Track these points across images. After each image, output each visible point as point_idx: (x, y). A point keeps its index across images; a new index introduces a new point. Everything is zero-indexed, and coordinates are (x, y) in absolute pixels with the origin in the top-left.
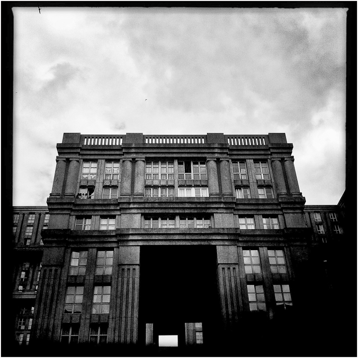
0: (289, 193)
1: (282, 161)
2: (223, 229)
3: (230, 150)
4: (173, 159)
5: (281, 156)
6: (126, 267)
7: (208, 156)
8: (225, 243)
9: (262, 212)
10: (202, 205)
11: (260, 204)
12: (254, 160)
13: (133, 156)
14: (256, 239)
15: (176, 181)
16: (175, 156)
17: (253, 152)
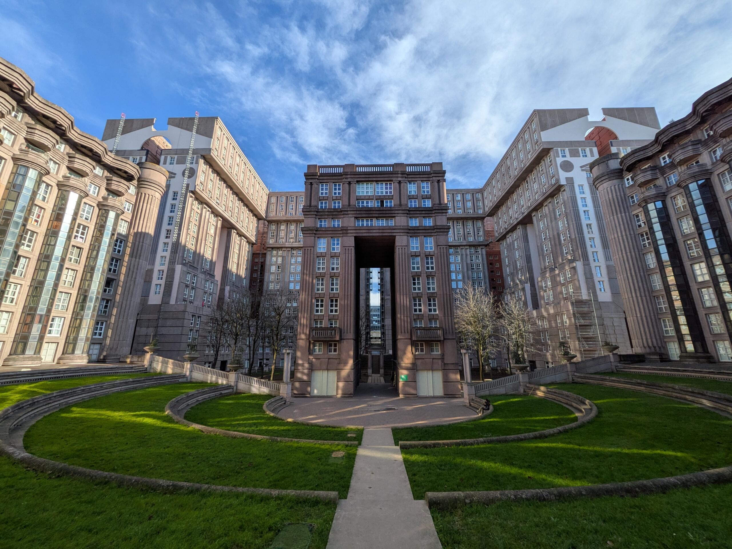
0: (440, 204)
1: (438, 181)
2: (400, 226)
3: (407, 175)
4: (373, 181)
5: (438, 178)
6: (347, 248)
7: (394, 179)
8: (401, 234)
9: (423, 215)
10: (389, 212)
11: (422, 211)
12: (422, 181)
13: (349, 180)
14: (419, 231)
15: (375, 196)
16: (374, 179)
17: (421, 176)
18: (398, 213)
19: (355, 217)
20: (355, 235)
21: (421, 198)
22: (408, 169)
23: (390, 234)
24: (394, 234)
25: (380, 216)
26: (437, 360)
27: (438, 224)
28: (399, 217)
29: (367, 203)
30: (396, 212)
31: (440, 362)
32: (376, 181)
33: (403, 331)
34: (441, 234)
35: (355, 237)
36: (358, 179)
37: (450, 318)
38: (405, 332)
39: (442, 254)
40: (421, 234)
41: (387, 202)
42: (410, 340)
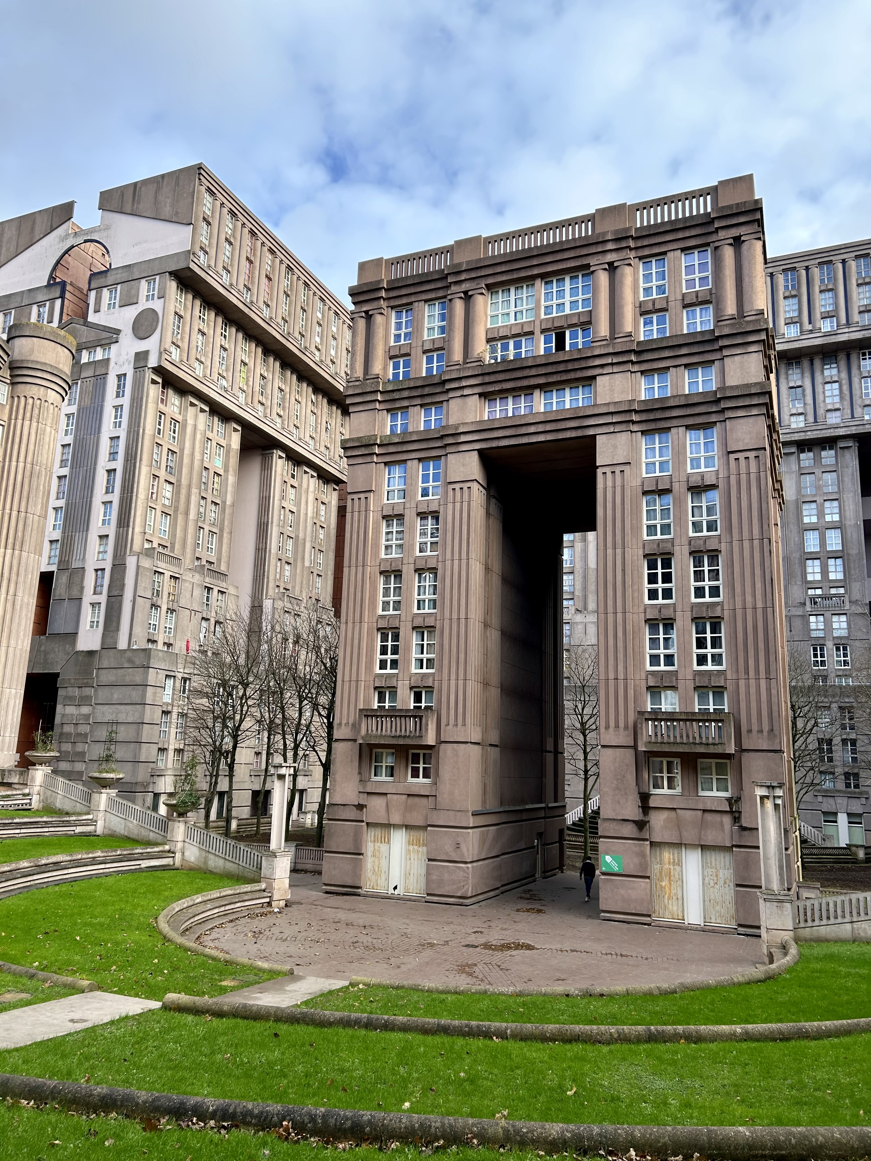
0: (742, 314)
1: (736, 241)
3: (635, 239)
4: (533, 278)
5: (734, 232)
6: (457, 486)
7: (593, 261)
8: (611, 429)
9: (685, 361)
10: (577, 365)
11: (680, 346)
12: (683, 250)
13: (464, 287)
14: (668, 414)
15: (537, 323)
16: (536, 272)
17: (680, 235)
18: (602, 366)
19: (481, 395)
20: (478, 446)
21: (679, 305)
22: (642, 220)
23: (579, 433)
24: (591, 432)
25: (551, 379)
26: (717, 817)
27: (731, 381)
28: (607, 377)
29: (517, 346)
30: (598, 362)
31: (727, 820)
32: (542, 276)
33: (612, 724)
34: (740, 413)
35: (480, 452)
36: (490, 281)
37: (763, 683)
38: (617, 726)
39: (744, 477)
40: (675, 423)
41: (574, 336)
42: (631, 751)
